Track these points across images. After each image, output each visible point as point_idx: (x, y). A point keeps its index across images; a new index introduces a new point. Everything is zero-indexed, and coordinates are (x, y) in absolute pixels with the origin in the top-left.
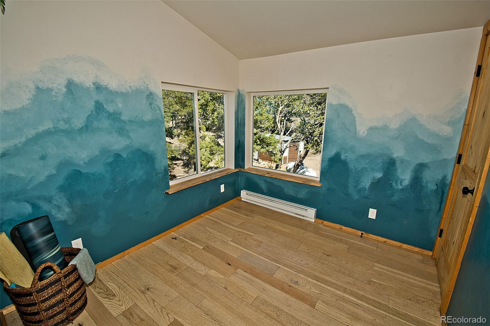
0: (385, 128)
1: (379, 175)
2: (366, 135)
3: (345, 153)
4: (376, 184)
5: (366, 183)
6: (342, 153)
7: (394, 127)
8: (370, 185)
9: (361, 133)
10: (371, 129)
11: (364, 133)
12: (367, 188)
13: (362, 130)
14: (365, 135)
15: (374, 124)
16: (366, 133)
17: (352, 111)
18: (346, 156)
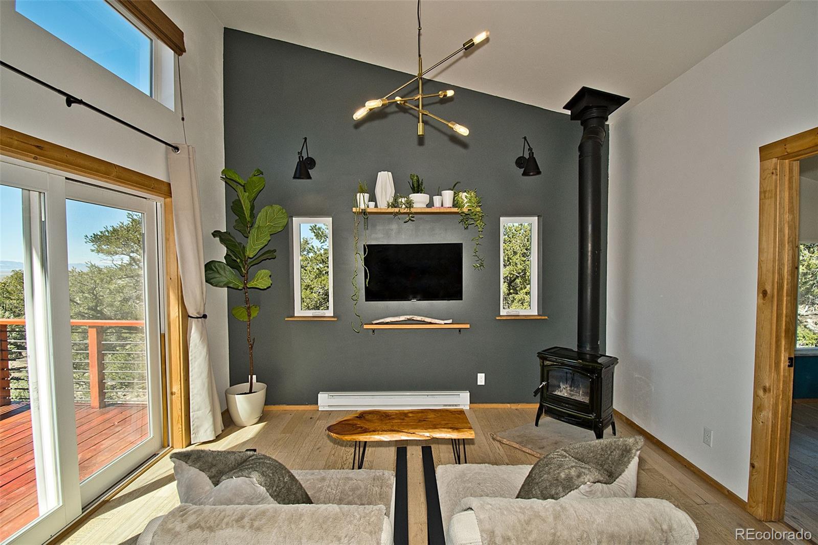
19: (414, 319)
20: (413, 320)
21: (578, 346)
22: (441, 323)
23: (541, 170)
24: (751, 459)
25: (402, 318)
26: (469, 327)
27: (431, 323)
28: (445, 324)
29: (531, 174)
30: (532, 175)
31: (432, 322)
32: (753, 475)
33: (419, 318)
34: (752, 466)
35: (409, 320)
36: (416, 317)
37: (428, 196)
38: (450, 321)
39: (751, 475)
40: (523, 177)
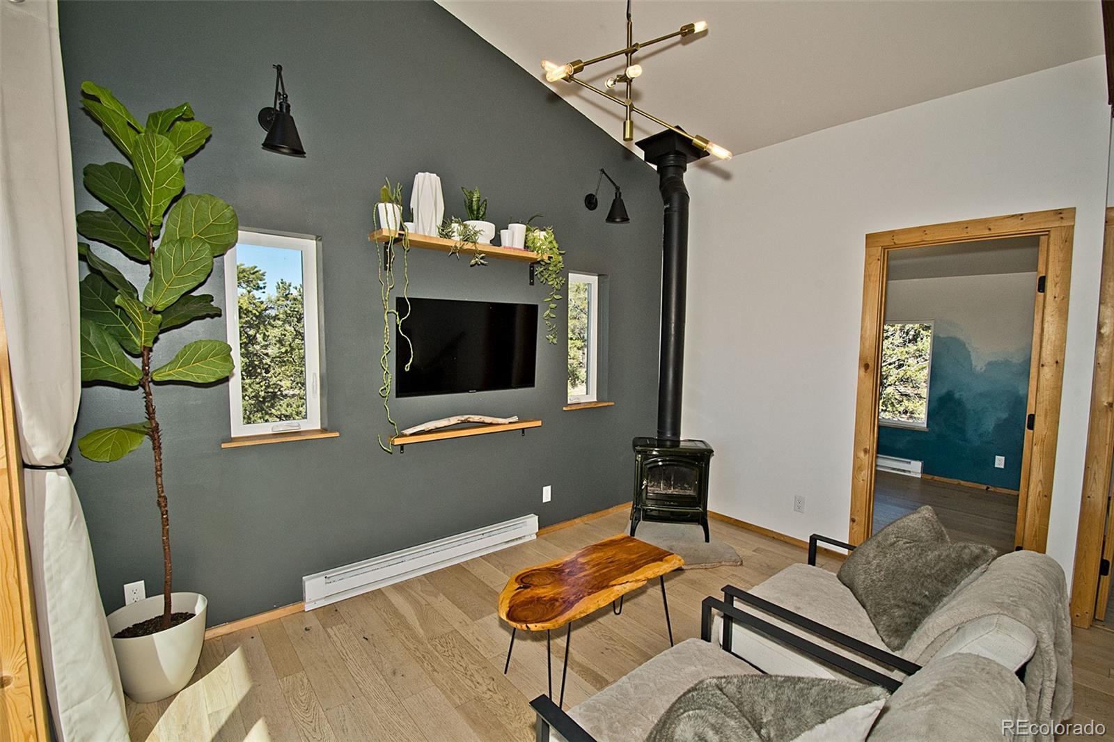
0: (1007, 363)
1: (1005, 415)
2: (985, 371)
3: (959, 392)
4: (1001, 427)
5: (989, 424)
6: (955, 392)
7: (1017, 362)
8: (994, 428)
9: (978, 368)
10: (990, 364)
11: (981, 369)
12: (990, 430)
13: (979, 365)
14: (983, 370)
15: (993, 359)
16: (984, 368)
17: (965, 345)
18: (961, 395)
19: (471, 420)
20: (469, 422)
21: (658, 432)
22: (505, 424)
23: (629, 217)
24: (851, 514)
25: (453, 420)
26: (540, 425)
27: (491, 424)
28: (510, 423)
29: (618, 220)
30: (618, 222)
31: (494, 422)
32: (853, 529)
33: (476, 418)
34: (853, 520)
35: (463, 422)
36: (473, 416)
37: (494, 226)
38: (515, 419)
39: (851, 528)
40: (608, 224)
